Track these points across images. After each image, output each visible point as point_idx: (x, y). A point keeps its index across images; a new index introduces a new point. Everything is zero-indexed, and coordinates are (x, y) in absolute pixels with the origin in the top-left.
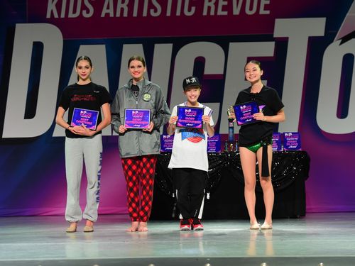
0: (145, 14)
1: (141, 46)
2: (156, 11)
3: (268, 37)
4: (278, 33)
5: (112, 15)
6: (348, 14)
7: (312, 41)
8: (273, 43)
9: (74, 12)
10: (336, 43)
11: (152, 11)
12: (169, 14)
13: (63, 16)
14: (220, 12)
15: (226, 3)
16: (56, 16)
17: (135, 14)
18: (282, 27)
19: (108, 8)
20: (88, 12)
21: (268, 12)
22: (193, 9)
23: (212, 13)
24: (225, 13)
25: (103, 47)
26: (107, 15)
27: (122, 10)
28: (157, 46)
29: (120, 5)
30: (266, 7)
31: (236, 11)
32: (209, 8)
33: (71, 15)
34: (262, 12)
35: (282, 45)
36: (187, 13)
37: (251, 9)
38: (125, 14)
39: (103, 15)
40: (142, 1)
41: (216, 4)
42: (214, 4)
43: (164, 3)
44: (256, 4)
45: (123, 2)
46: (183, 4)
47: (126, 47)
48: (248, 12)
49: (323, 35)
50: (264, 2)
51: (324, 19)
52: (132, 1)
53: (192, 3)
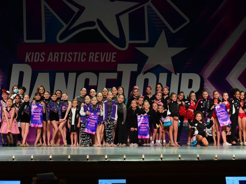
0: (65, 61)
1: (63, 74)
2: (69, 60)
3: (115, 71)
4: (118, 70)
5: (52, 61)
6: (146, 63)
7: (132, 73)
8: (117, 73)
9: (37, 59)
10: (142, 74)
12: (75, 61)
13: (32, 61)
14: (95, 61)
15: (98, 57)
16: (29, 61)
17: (61, 61)
18: (121, 67)
19: (50, 58)
20: (42, 60)
21: (115, 61)
22: (85, 59)
23: (92, 61)
24: (98, 61)
25: (48, 74)
26: (50, 61)
27: (56, 59)
29: (55, 57)
30: (114, 59)
31: (102, 60)
32: (91, 59)
33: (35, 61)
34: (112, 61)
35: (120, 74)
36: (82, 61)
37: (108, 60)
38: (57, 61)
39: (48, 61)
40: (64, 55)
41: (94, 57)
42: (93, 57)
43: (73, 56)
44: (110, 57)
45: (56, 56)
46: (81, 57)
47: (57, 74)
48: (107, 61)
49: (136, 70)
50: (113, 57)
51: (137, 64)
52: (60, 55)
53: (84, 57)
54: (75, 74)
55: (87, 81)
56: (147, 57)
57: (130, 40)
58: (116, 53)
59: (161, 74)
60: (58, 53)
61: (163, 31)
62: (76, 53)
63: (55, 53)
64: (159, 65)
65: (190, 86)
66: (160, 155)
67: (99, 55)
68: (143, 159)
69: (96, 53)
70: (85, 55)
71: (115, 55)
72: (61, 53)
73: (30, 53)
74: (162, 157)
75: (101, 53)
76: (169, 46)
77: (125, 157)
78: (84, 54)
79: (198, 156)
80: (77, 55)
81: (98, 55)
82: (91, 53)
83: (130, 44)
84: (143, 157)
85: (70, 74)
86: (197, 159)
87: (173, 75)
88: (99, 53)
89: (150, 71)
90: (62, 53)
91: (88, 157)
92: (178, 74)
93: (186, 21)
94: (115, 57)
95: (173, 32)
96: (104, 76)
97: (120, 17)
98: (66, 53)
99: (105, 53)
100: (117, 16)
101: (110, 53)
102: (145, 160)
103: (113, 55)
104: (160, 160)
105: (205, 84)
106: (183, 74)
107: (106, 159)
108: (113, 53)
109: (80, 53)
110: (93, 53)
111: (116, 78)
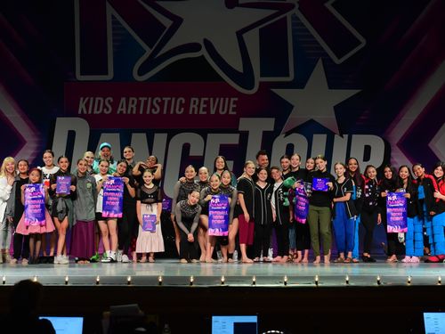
0: (148, 112)
1: (145, 134)
2: (156, 110)
3: (235, 130)
4: (242, 128)
5: (125, 112)
6: (290, 117)
7: (265, 134)
8: (237, 136)
9: (98, 110)
10: (282, 136)
11: (153, 110)
12: (165, 112)
13: (90, 112)
14: (201, 112)
15: (205, 106)
16: (85, 112)
17: (141, 112)
18: (245, 124)
19: (122, 107)
20: (108, 110)
21: (235, 113)
22: (183, 109)
23: (196, 113)
24: (205, 113)
25: (118, 135)
26: (121, 112)
27: (132, 109)
28: (156, 135)
29: (130, 106)
30: (233, 110)
31: (213, 112)
32: (194, 109)
33: (96, 112)
34: (231, 113)
35: (244, 136)
36: (178, 112)
37: (223, 110)
38: (134, 112)
39: (118, 112)
40: (146, 103)
41: (199, 106)
42: (197, 106)
43: (161, 104)
44: (227, 107)
45: (133, 103)
46: (175, 106)
47: (134, 135)
48: (221, 113)
49: (272, 129)
50: (232, 106)
51: (274, 119)
52: (139, 102)
53: (181, 105)
54: (166, 135)
55: (186, 148)
56: (292, 107)
57: (261, 76)
58: (236, 99)
59: (316, 137)
60: (135, 100)
61: (320, 60)
62: (166, 99)
63: (131, 99)
64: (312, 121)
65: (367, 158)
66: (313, 278)
67: (207, 103)
68: (285, 283)
69: (203, 99)
70: (183, 102)
71: (235, 102)
72: (140, 99)
73: (87, 99)
74: (317, 279)
75: (212, 99)
76: (330, 88)
77: (254, 280)
78: (181, 101)
79: (378, 279)
80: (170, 102)
81: (205, 102)
82: (193, 99)
83: (261, 83)
84: (286, 280)
86: (376, 284)
87: (337, 138)
88: (207, 99)
89: (297, 130)
90: (143, 99)
91: (192, 280)
92: (346, 136)
93: (360, 43)
94: (235, 106)
95: (337, 61)
96: (216, 140)
97: (244, 36)
98: (150, 99)
99: (217, 100)
100: (240, 34)
101: (227, 99)
102: (288, 285)
103: (232, 103)
104: (315, 285)
105: (392, 154)
106: (354, 136)
107: (223, 283)
108: (232, 99)
109: (174, 99)
110: (197, 100)
111: (237, 142)
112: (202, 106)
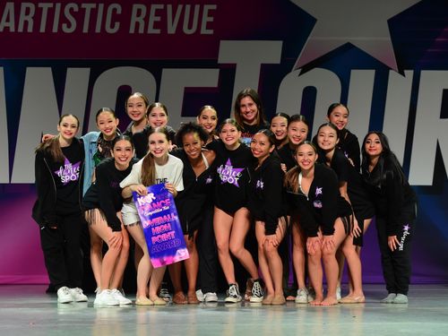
0: (55, 30)
1: (49, 70)
2: (69, 26)
3: (211, 62)
4: (223, 58)
5: (12, 29)
6: (309, 38)
8: (218, 70)
10: (295, 73)
11: (64, 26)
12: (85, 30)
14: (151, 30)
15: (158, 19)
17: (42, 30)
18: (229, 51)
19: (8, 20)
21: (211, 32)
22: (117, 25)
23: (141, 31)
24: (158, 31)
25: (1, 70)
26: (7, 29)
27: (26, 23)
28: (70, 71)
29: (23, 17)
30: (209, 26)
31: (172, 30)
32: (137, 24)
34: (204, 31)
35: (228, 73)
36: (109, 30)
37: (190, 27)
38: (30, 29)
39: (1, 29)
40: (51, 12)
41: (146, 19)
42: (143, 19)
43: (79, 16)
44: (198, 20)
45: (27, 12)
46: (104, 19)
47: (31, 73)
48: (186, 30)
49: (279, 62)
50: (206, 19)
51: (281, 43)
53: (115, 17)
54: (86, 72)
56: (314, 21)
58: (214, 7)
59: (355, 74)
60: (32, 6)
62: (88, 7)
63: (24, 6)
64: (349, 46)
67: (160, 13)
69: (154, 7)
70: (119, 12)
71: (211, 13)
72: (40, 5)
75: (170, 7)
78: (115, 10)
80: (94, 12)
81: (158, 13)
82: (136, 7)
85: (71, 72)
87: (393, 75)
88: (161, 7)
89: (322, 62)
90: (45, 6)
92: (409, 73)
94: (211, 19)
96: (179, 79)
98: (58, 6)
99: (180, 7)
101: (197, 7)
106: (424, 73)
108: (207, 8)
109: (101, 6)
110: (143, 8)
111: (215, 84)
112: (153, 19)
